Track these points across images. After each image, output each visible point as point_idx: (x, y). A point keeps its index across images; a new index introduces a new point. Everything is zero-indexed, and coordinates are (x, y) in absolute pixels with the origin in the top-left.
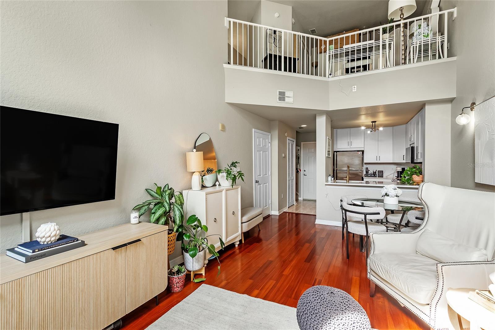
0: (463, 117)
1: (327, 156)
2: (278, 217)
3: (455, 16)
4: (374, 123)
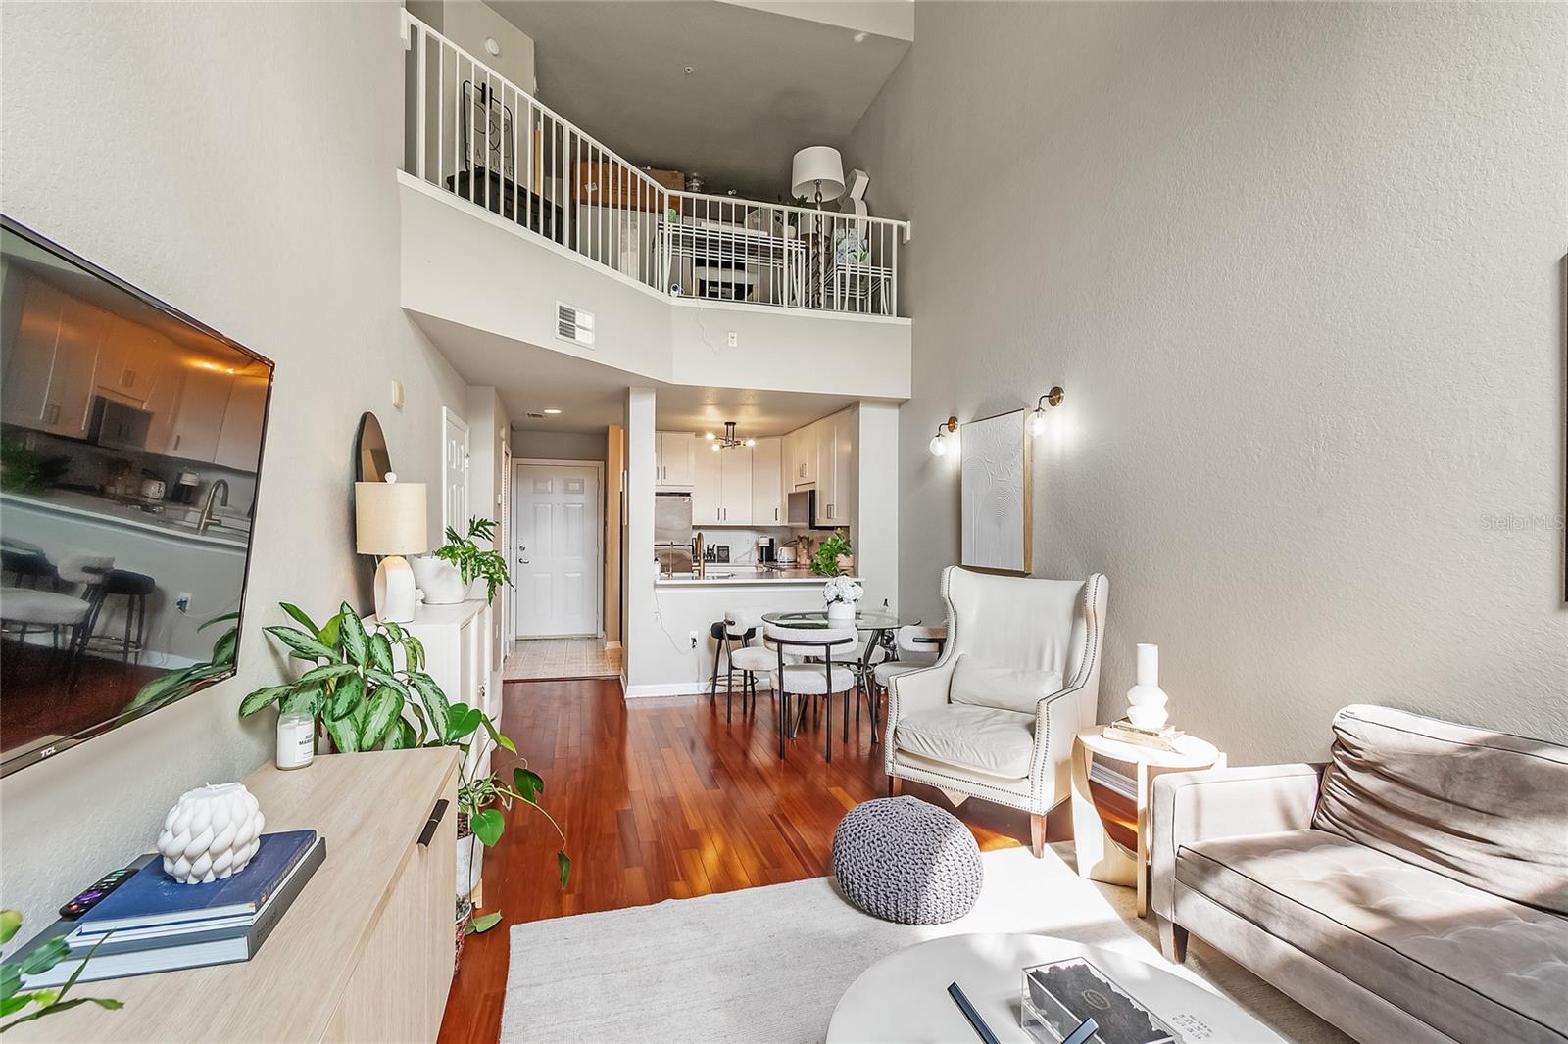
0: (940, 442)
3: (908, 238)
4: (730, 425)
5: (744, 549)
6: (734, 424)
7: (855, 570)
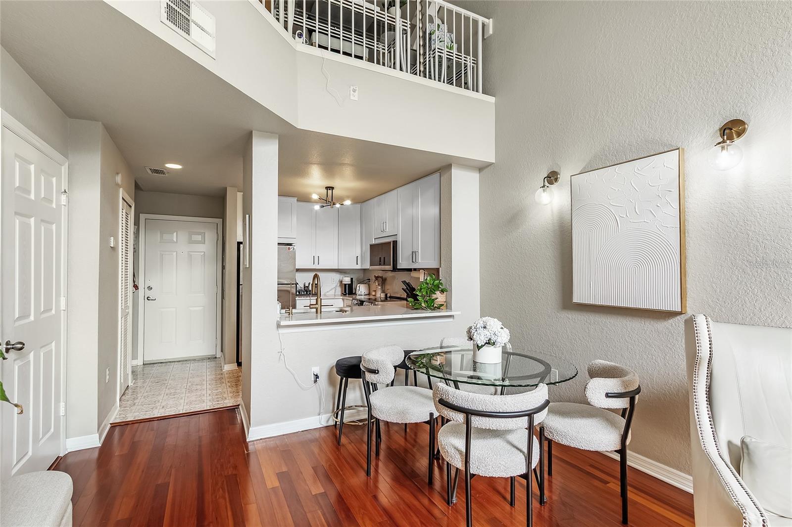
0: (545, 192)
3: (491, 32)
4: (330, 190)
5: (330, 286)
6: (332, 188)
7: (447, 305)
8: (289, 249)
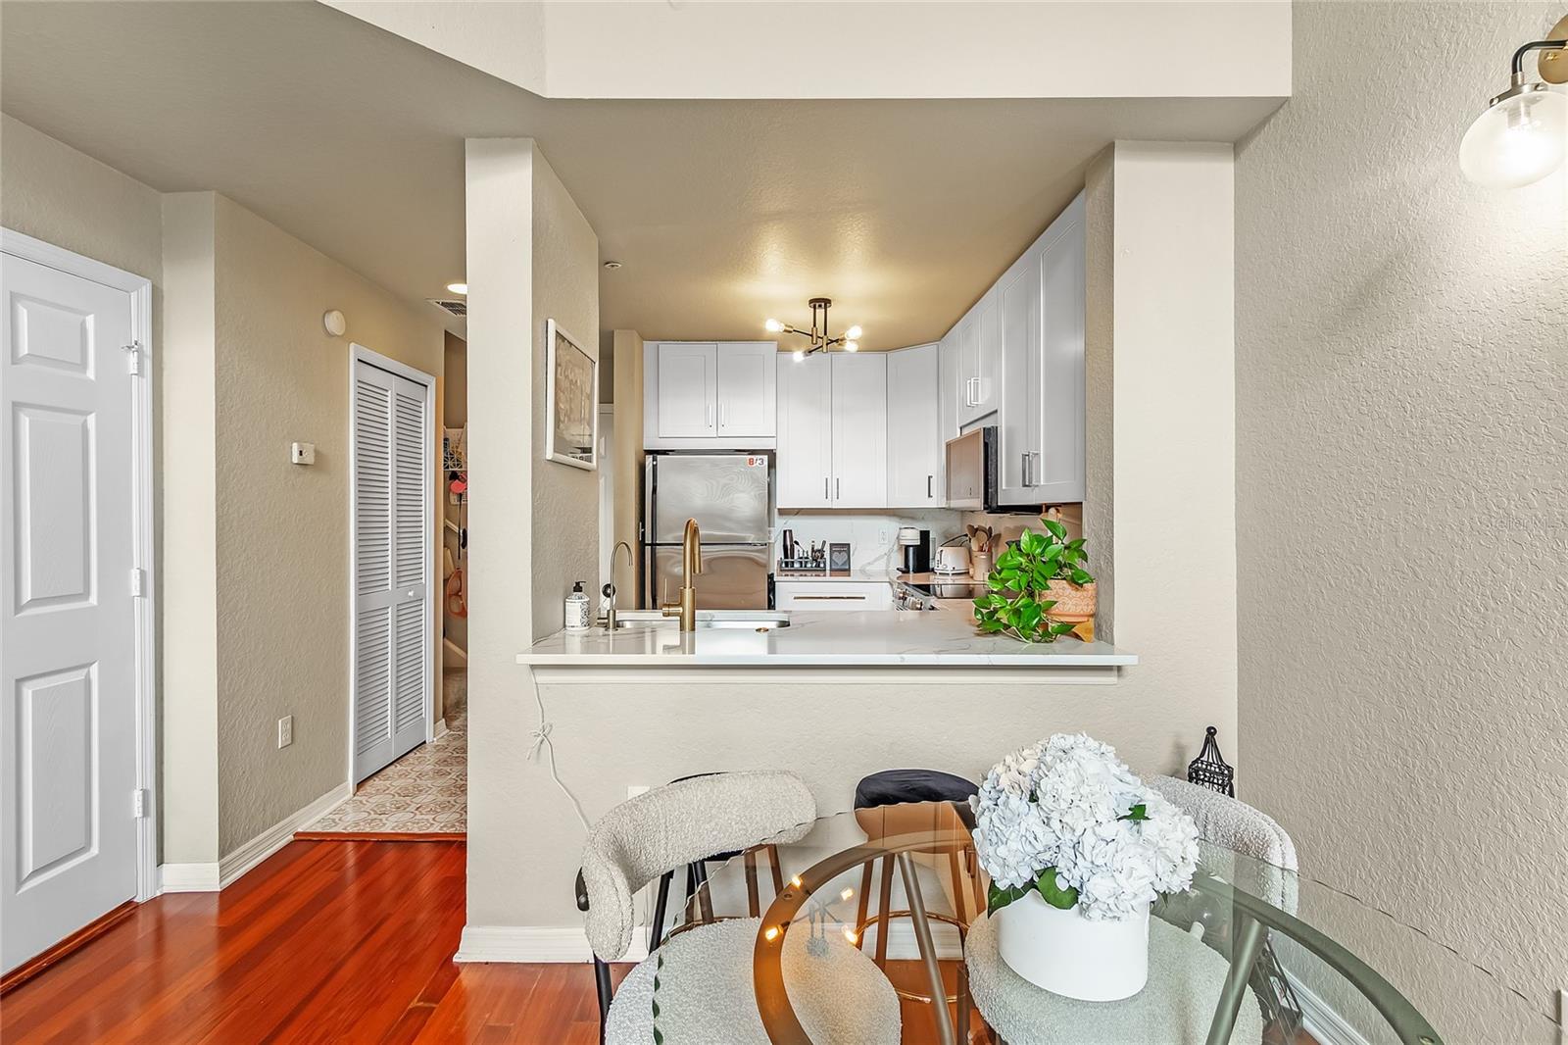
0: (1524, 119)
1: (549, 454)
2: (214, 908)
4: (820, 306)
5: (876, 550)
6: (825, 302)
7: (1100, 628)
8: (751, 462)
